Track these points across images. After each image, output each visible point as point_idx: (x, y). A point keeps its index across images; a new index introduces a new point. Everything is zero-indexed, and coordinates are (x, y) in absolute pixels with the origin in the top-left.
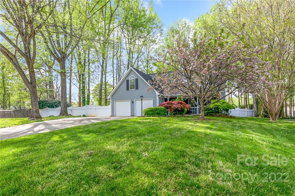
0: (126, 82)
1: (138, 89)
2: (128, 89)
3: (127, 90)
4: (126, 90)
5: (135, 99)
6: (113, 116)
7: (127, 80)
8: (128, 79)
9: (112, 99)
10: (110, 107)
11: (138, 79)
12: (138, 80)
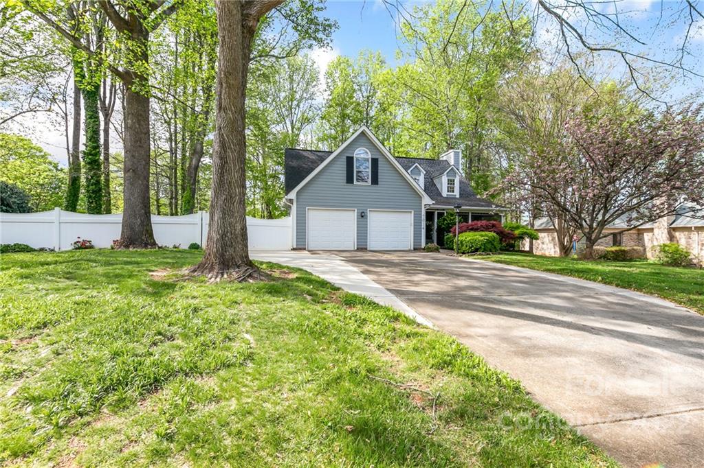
0: (345, 160)
1: (377, 184)
2: (350, 180)
3: (347, 183)
4: (345, 181)
5: (370, 207)
6: (300, 249)
7: (348, 157)
8: (351, 155)
9: (297, 202)
10: (290, 222)
11: (377, 159)
12: (379, 162)
